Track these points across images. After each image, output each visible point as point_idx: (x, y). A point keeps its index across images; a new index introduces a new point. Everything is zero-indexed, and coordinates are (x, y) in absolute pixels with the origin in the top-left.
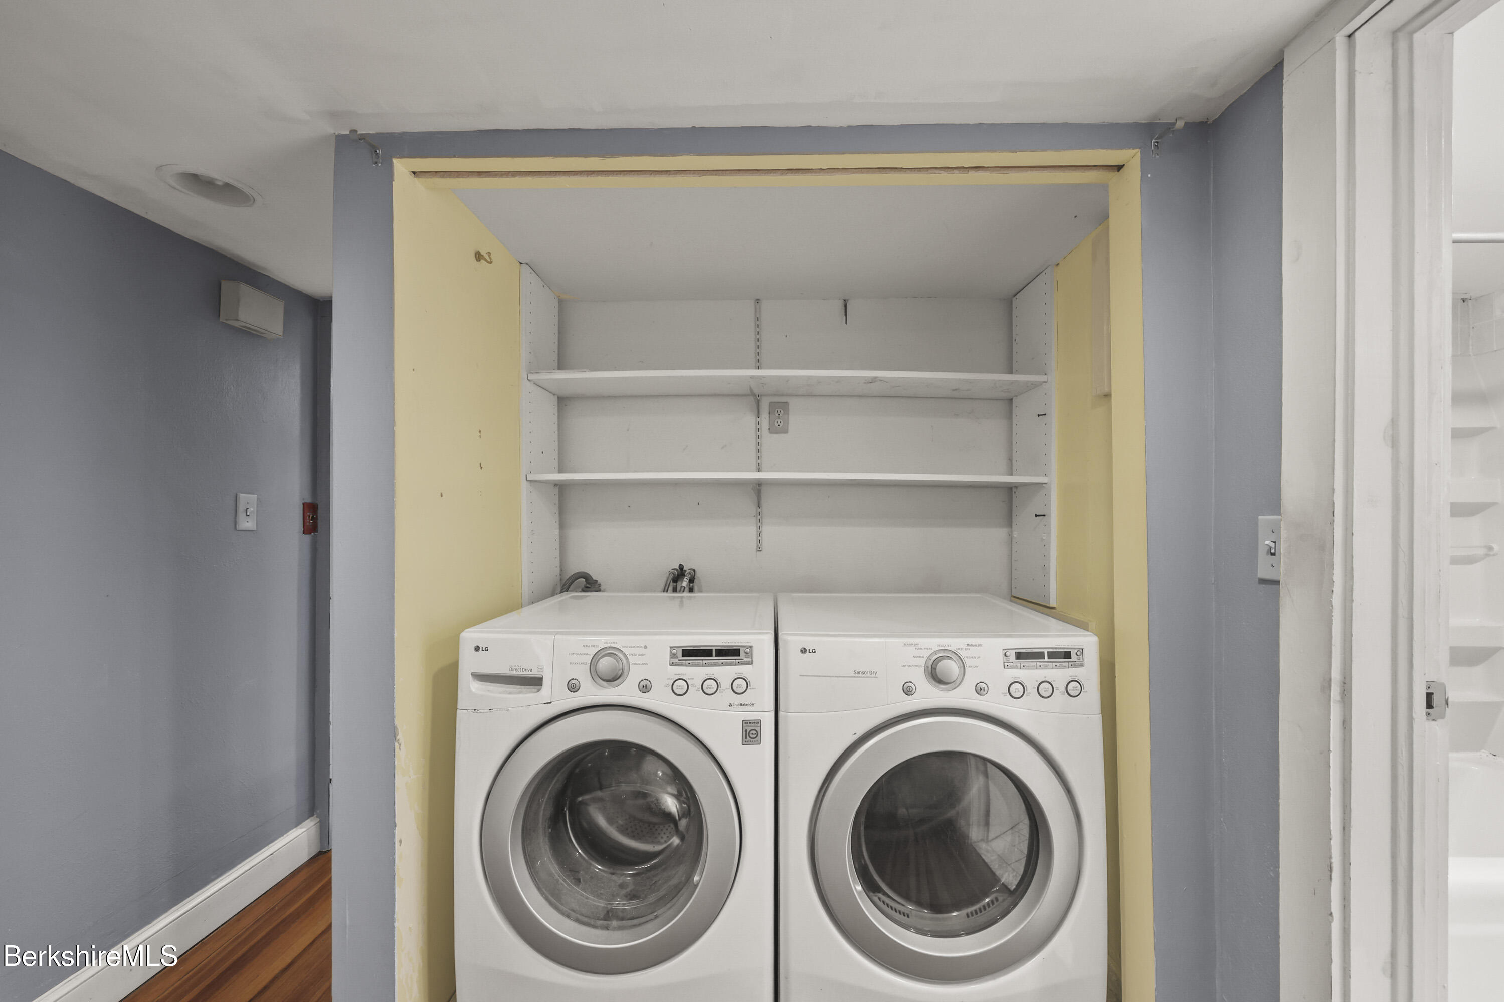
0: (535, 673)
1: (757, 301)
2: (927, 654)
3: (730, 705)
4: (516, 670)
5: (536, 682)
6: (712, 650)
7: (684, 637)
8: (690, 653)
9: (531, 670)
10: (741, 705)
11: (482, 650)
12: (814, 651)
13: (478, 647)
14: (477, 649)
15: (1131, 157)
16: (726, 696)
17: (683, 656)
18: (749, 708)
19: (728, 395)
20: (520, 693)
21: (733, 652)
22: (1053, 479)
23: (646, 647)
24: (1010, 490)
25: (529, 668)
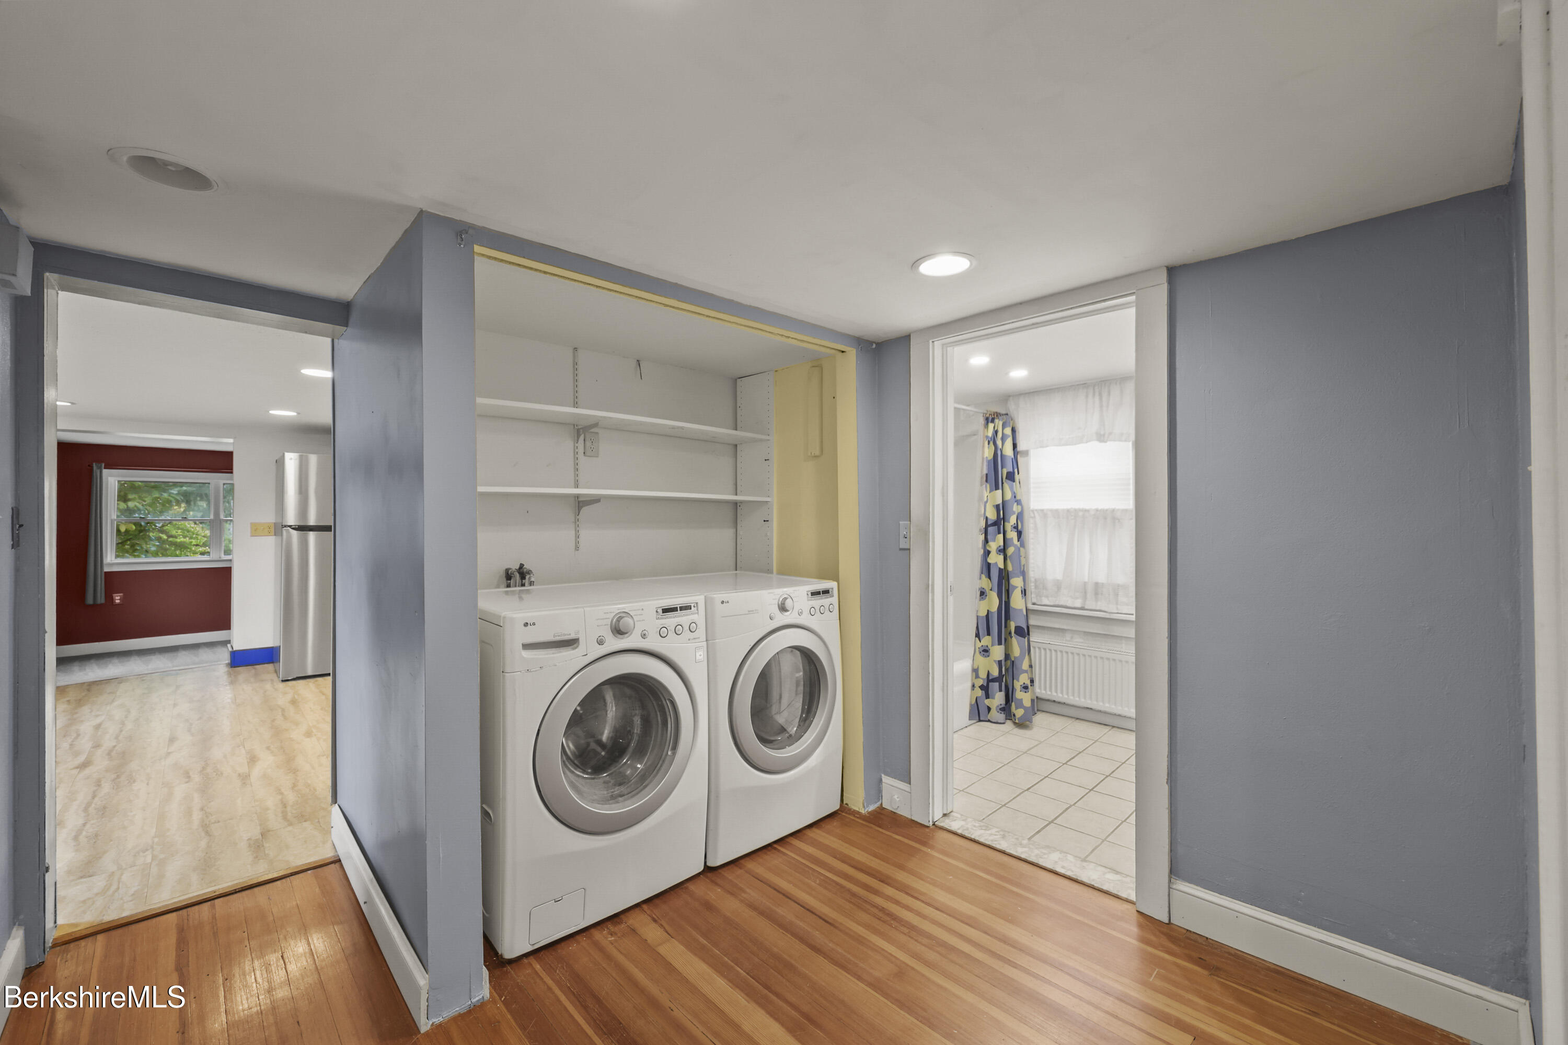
0: (573, 636)
1: (575, 349)
2: (778, 597)
3: (689, 640)
4: (559, 636)
5: (571, 643)
6: (677, 607)
7: (660, 601)
8: (665, 611)
9: (570, 634)
10: (694, 639)
11: (531, 625)
12: (728, 602)
13: (527, 623)
14: (526, 625)
15: (852, 353)
16: (687, 634)
17: (663, 613)
18: (697, 640)
19: (557, 423)
20: (561, 652)
21: (688, 608)
22: (774, 500)
23: (642, 610)
24: (736, 504)
25: (568, 633)
